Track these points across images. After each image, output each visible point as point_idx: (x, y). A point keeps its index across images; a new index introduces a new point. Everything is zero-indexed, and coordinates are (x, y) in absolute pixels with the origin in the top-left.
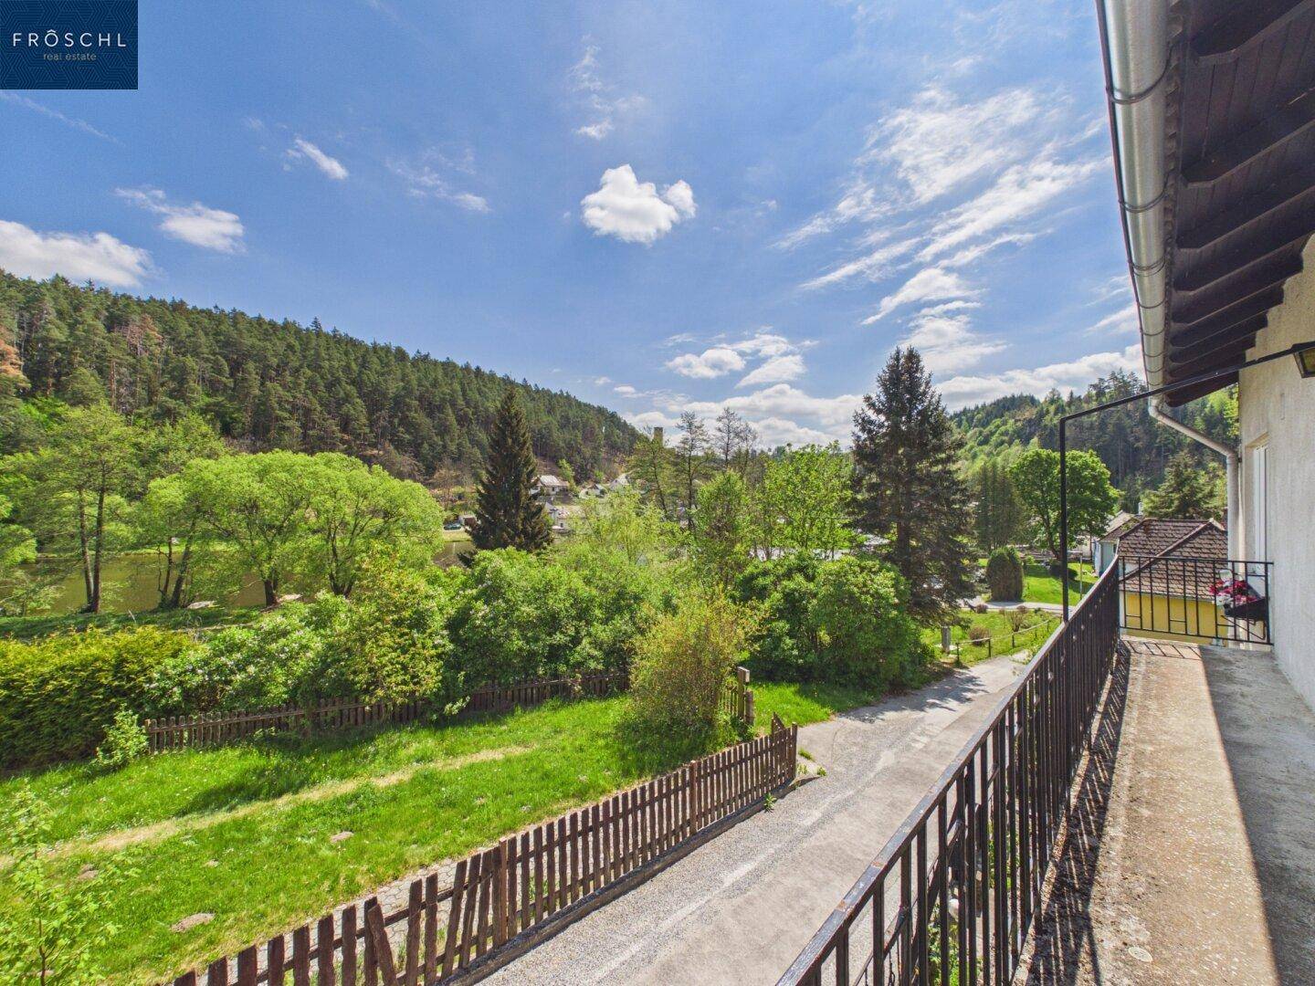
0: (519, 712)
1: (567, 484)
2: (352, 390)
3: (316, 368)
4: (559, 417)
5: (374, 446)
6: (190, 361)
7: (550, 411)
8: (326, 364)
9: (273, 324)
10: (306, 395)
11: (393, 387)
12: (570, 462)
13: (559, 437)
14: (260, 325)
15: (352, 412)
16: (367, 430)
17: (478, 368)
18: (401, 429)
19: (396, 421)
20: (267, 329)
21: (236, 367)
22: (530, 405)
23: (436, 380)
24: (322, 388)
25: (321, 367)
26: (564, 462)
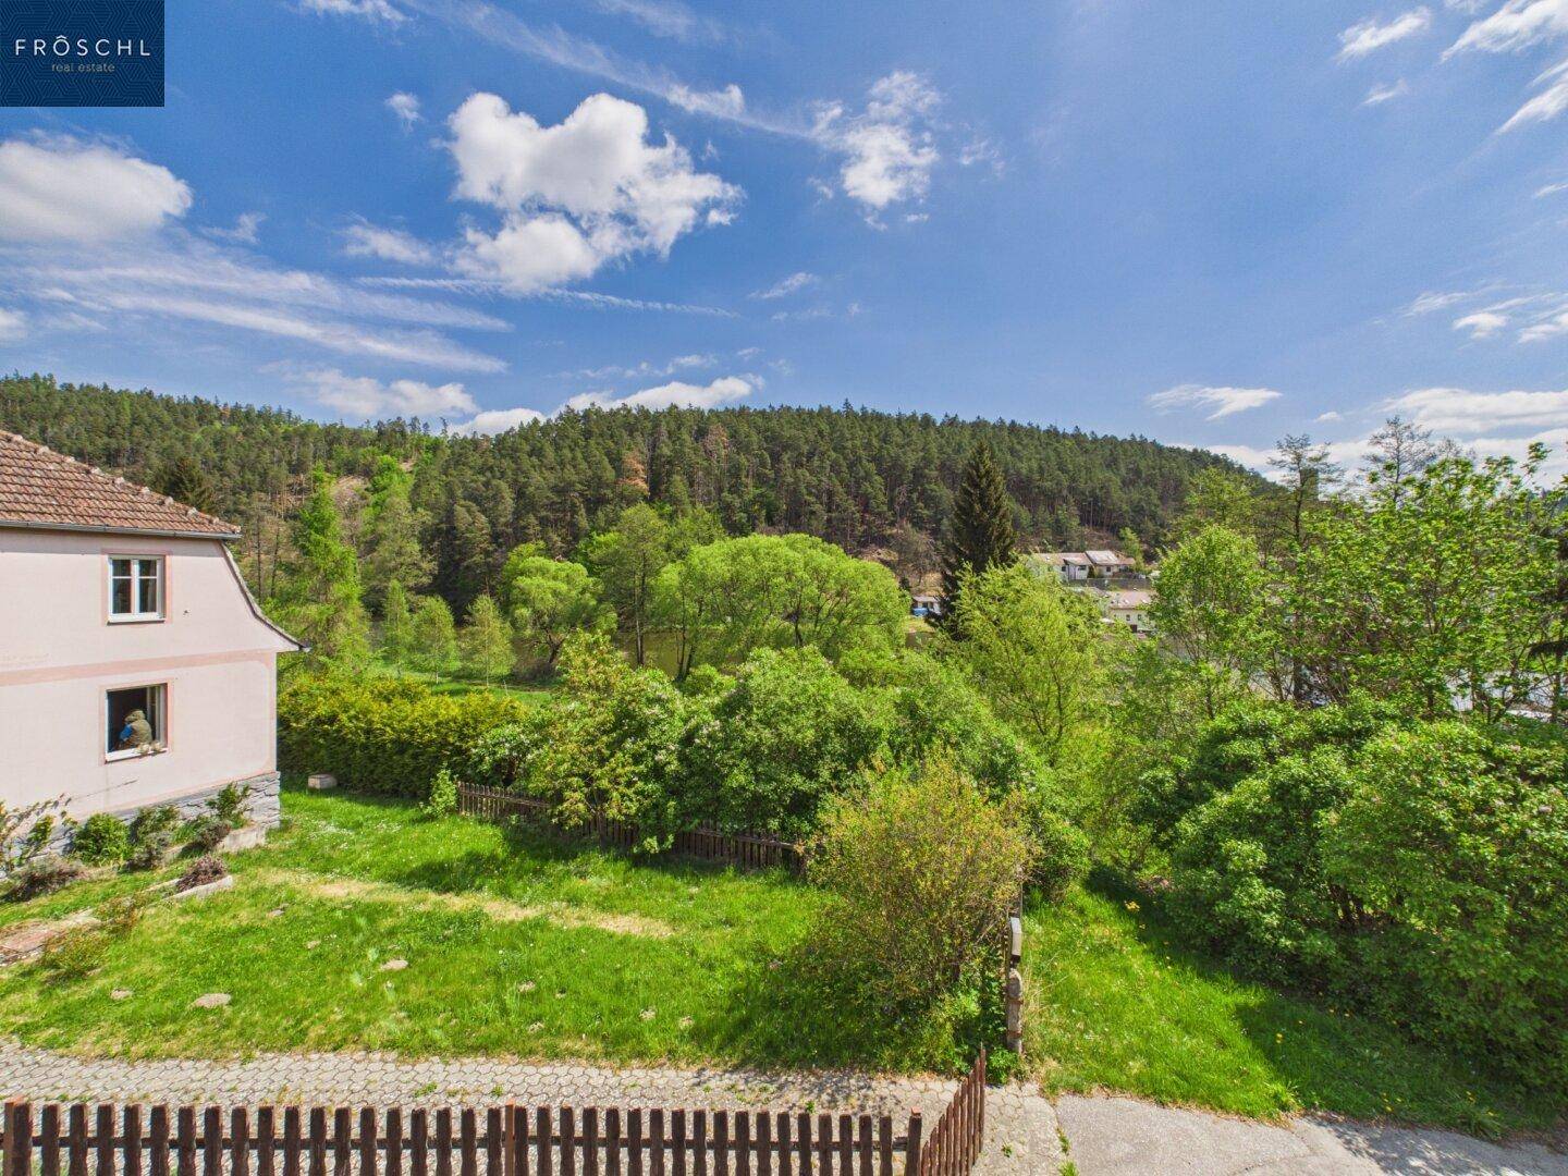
0: (730, 873)
1: (1132, 562)
2: (872, 467)
3: (840, 449)
4: (1123, 471)
5: (892, 524)
6: (743, 459)
7: (1112, 463)
8: (849, 444)
9: (811, 413)
10: (830, 478)
11: (911, 459)
12: (1139, 532)
13: (1120, 498)
14: (800, 416)
15: (870, 490)
16: (885, 508)
17: (1013, 422)
18: (921, 504)
19: (915, 496)
20: (803, 418)
21: (776, 458)
22: (1081, 460)
23: (959, 445)
24: (844, 469)
25: (845, 448)
26: (1128, 533)
